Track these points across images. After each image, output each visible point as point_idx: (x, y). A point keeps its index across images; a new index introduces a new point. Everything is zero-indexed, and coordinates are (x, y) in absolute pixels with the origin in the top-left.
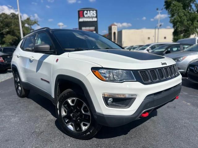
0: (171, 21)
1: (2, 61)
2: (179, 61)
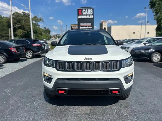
0: (156, 18)
1: (16, 51)
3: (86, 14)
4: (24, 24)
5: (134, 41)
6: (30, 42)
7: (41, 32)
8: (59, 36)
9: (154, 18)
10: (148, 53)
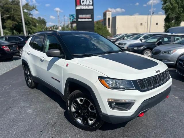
0: (164, 8)
1: (8, 50)
2: (170, 54)
3: (85, 4)
4: (14, 13)
5: (134, 37)
6: (23, 39)
7: (35, 24)
8: (57, 27)
9: (162, 8)
10: (140, 50)
